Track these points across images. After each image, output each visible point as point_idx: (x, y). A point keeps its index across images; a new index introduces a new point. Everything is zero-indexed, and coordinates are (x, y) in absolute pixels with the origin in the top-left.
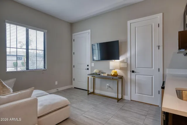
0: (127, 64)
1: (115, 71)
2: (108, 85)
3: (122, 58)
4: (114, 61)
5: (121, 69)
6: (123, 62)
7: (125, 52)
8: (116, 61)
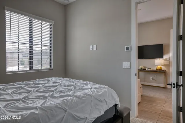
0: (170, 62)
1: (160, 66)
2: (152, 77)
3: (165, 57)
4: (158, 59)
5: (165, 65)
6: (166, 60)
7: (168, 52)
8: (160, 59)
